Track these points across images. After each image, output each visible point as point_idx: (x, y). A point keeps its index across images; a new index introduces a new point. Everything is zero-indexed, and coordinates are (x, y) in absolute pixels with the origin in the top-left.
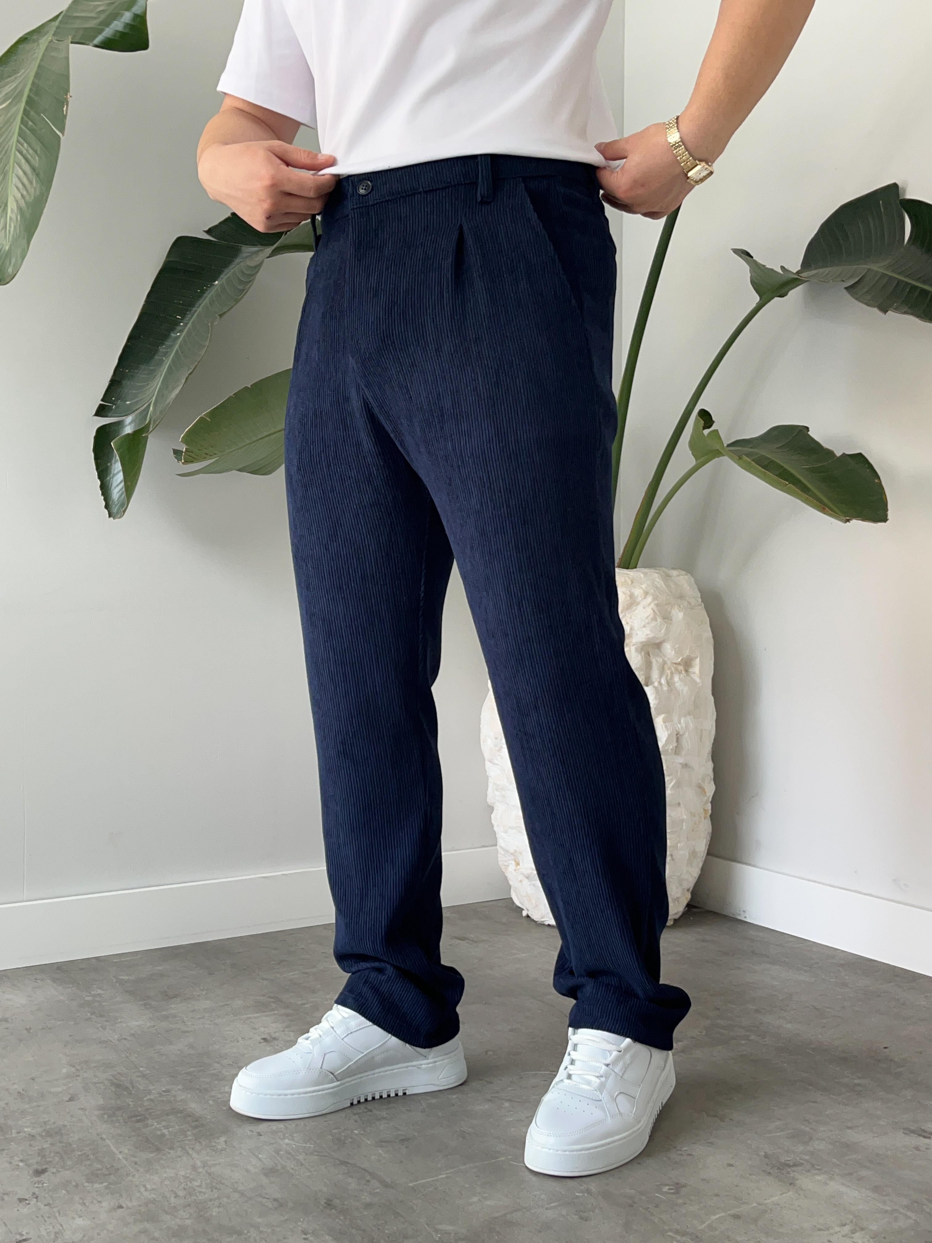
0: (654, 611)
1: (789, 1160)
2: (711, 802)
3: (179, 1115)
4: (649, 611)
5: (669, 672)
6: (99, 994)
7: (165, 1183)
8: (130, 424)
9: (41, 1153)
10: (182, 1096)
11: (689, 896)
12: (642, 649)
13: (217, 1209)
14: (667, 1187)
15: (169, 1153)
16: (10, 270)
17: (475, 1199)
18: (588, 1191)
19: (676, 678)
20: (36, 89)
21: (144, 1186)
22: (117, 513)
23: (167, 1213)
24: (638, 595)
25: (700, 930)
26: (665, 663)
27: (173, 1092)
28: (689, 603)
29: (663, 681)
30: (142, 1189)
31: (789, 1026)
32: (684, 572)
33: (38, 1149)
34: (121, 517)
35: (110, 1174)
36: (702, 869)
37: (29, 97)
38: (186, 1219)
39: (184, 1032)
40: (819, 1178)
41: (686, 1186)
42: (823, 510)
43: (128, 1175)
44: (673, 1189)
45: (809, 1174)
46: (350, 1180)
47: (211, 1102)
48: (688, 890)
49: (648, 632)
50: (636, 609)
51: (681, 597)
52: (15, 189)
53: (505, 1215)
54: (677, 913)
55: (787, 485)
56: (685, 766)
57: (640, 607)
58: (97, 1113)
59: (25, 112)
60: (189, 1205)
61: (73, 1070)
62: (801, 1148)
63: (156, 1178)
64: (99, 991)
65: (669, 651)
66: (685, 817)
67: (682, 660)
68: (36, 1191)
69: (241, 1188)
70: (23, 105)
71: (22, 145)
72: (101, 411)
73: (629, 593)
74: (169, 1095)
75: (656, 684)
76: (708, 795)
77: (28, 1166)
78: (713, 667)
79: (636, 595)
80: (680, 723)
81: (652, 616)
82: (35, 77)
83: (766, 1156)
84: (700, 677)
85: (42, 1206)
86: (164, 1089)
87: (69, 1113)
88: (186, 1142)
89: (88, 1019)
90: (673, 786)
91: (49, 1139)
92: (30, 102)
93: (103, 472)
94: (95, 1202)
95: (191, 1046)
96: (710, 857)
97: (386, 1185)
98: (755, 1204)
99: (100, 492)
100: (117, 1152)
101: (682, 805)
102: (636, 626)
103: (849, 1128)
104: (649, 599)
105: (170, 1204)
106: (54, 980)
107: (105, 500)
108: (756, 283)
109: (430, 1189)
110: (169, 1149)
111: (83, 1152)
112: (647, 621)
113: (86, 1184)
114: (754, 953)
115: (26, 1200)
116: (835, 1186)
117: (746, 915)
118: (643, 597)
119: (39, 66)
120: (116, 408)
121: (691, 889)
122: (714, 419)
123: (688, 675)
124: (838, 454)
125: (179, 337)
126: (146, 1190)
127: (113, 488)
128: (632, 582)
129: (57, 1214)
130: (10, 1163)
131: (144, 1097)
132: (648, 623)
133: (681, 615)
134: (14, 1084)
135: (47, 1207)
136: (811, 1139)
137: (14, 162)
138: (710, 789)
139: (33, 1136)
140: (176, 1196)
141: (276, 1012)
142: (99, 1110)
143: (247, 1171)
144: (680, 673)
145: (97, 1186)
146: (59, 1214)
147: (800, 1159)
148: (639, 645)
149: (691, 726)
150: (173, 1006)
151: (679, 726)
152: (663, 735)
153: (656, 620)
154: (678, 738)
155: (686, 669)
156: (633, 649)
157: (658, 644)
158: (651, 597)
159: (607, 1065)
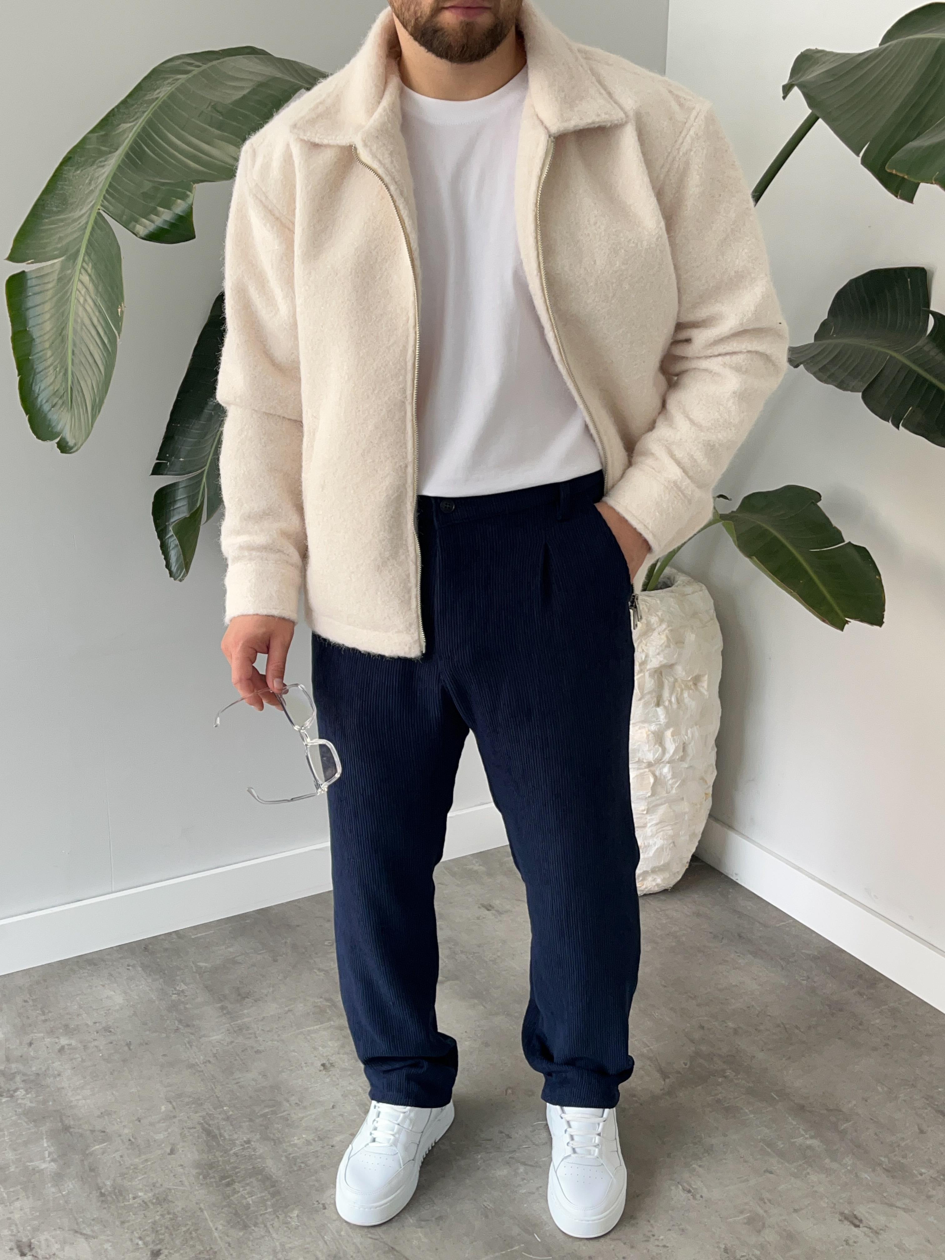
0: (668, 639)
2: (712, 786)
3: (260, 1177)
4: (664, 638)
5: (679, 689)
6: (183, 991)
9: (155, 1227)
10: (260, 1150)
12: (655, 673)
15: (255, 1231)
19: (686, 695)
22: (177, 576)
24: (654, 623)
26: (676, 680)
27: (253, 1143)
28: (702, 620)
29: (673, 699)
32: (698, 585)
33: (151, 1222)
34: (184, 579)
39: (257, 1052)
47: (284, 1159)
49: (662, 659)
50: (652, 635)
54: (676, 881)
56: (690, 767)
57: (655, 634)
58: (194, 1172)
61: (170, 1107)
65: (681, 672)
67: (691, 678)
72: (157, 470)
74: (249, 1147)
75: (667, 703)
76: (709, 782)
77: (146, 1244)
79: (652, 623)
80: (687, 734)
81: (665, 643)
84: (707, 691)
86: (245, 1139)
87: (171, 1172)
88: (267, 1216)
90: (678, 786)
91: (159, 1208)
95: (264, 1075)
99: (161, 552)
100: (214, 1229)
101: (685, 799)
102: (651, 651)
103: (796, 1211)
104: (664, 626)
106: (144, 967)
107: (165, 559)
110: (255, 1226)
111: (187, 1227)
112: (661, 649)
118: (658, 624)
120: (171, 465)
123: (697, 690)
128: (649, 610)
130: (132, 1241)
131: (230, 1150)
132: (662, 651)
133: (693, 637)
136: (764, 1226)
138: (712, 776)
139: (146, 1204)
141: (332, 1023)
142: (196, 1168)
144: (690, 688)
148: (653, 670)
149: (697, 734)
150: (246, 1011)
151: (686, 737)
152: (671, 747)
153: (670, 647)
154: (684, 747)
155: (695, 684)
156: (647, 674)
157: (671, 666)
158: (666, 624)
159: (599, 1135)
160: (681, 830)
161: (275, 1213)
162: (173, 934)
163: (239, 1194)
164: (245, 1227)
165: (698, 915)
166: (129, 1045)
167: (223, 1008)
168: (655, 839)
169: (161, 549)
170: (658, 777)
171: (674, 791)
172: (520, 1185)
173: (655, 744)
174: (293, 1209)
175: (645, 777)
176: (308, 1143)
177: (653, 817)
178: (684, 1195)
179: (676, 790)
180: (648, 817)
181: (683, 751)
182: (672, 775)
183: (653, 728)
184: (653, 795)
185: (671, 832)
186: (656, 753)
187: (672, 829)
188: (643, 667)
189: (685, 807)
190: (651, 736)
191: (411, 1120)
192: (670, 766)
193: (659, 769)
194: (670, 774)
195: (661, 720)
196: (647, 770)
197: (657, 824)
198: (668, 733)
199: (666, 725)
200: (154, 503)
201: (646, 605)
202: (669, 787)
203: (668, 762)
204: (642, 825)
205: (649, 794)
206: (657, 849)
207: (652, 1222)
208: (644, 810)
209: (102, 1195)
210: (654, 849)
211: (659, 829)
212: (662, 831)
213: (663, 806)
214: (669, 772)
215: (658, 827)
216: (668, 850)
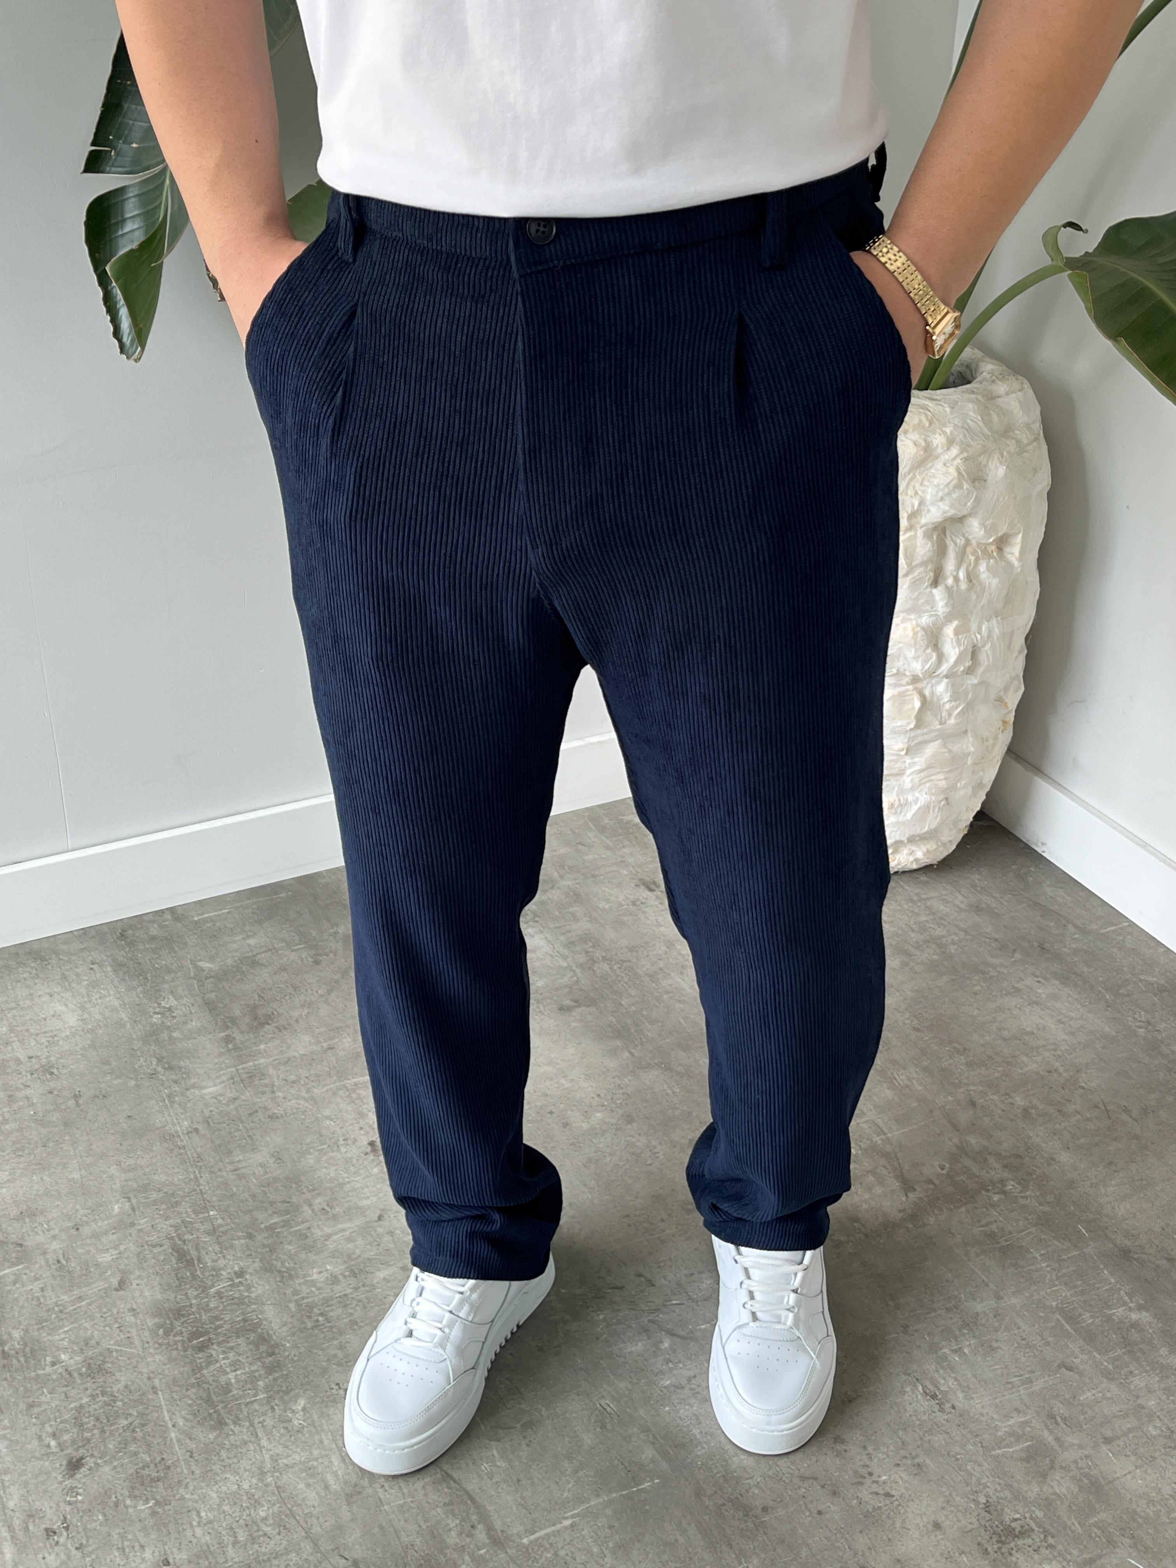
0: (959, 473)
3: (252, 1337)
4: (952, 472)
5: (972, 558)
7: (224, 1507)
9: (79, 1417)
10: (258, 1287)
12: (934, 531)
15: (234, 1433)
19: (983, 567)
21: (198, 1513)
22: (131, 353)
24: (937, 447)
26: (968, 542)
27: (247, 1276)
28: (1020, 440)
29: (962, 575)
30: (195, 1521)
33: (75, 1407)
34: (140, 352)
35: (159, 1479)
43: (180, 1483)
46: (451, 1521)
47: (293, 1307)
48: (966, 827)
49: (947, 508)
50: (931, 467)
51: (1007, 433)
56: (982, 683)
57: (939, 465)
58: (151, 1322)
63: (213, 1494)
65: (977, 530)
66: (972, 747)
67: (994, 539)
68: (68, 1511)
69: (315, 1528)
72: (93, 164)
73: (923, 444)
74: (242, 1283)
75: (950, 581)
76: (1009, 705)
77: (61, 1446)
79: (935, 445)
80: (980, 631)
81: (954, 480)
84: (1020, 560)
85: (73, 1551)
86: (236, 1268)
87: (116, 1320)
88: (256, 1407)
90: (959, 713)
91: (90, 1384)
94: (137, 1546)
95: (278, 1158)
97: (494, 1539)
100: (170, 1425)
101: (969, 733)
102: (930, 494)
103: (1107, 1441)
104: (955, 451)
106: (115, 967)
107: (112, 322)
109: (549, 1555)
110: (235, 1423)
111: (129, 1420)
112: (947, 490)
113: (129, 1502)
114: (1043, 948)
115: (55, 1532)
117: (1045, 849)
118: (945, 449)
120: (117, 154)
123: (1001, 558)
126: (199, 1524)
130: (40, 1437)
131: (211, 1287)
132: (949, 494)
133: (1001, 471)
134: (54, 1238)
135: (80, 1553)
136: (1052, 1465)
138: (1016, 698)
139: (70, 1374)
140: (235, 1542)
142: (154, 1316)
144: (990, 556)
145: (140, 1506)
147: (1032, 1519)
148: (931, 526)
149: (996, 632)
150: (262, 1047)
151: (979, 636)
152: (952, 652)
153: (961, 488)
154: (974, 653)
155: (1000, 549)
156: (920, 533)
157: (960, 520)
158: (958, 447)
159: (795, 1291)
160: (960, 780)
161: (268, 1403)
162: (167, 912)
163: (218, 1365)
164: (221, 1423)
165: (977, 909)
166: (76, 1097)
167: (228, 1040)
168: (917, 794)
169: (105, 304)
170: (928, 699)
171: (952, 721)
172: (661, 1372)
173: (927, 647)
174: (299, 1397)
175: (906, 698)
176: (334, 1280)
177: (916, 760)
178: (926, 1404)
179: (955, 719)
180: (908, 760)
181: (972, 659)
182: (951, 696)
183: (925, 620)
184: (918, 726)
185: (943, 784)
186: (928, 661)
187: (946, 779)
188: (914, 521)
189: (969, 745)
190: (921, 633)
191: (472, 1306)
192: (948, 682)
193: (929, 686)
194: (948, 694)
195: (940, 609)
196: (910, 687)
197: (921, 771)
198: (949, 631)
199: (944, 617)
200: (87, 224)
201: (926, 416)
202: (944, 714)
203: (947, 677)
204: (896, 771)
205: (912, 726)
206: (919, 808)
207: (870, 1449)
208: (903, 750)
210: (915, 808)
211: (923, 779)
212: (929, 781)
213: (932, 744)
214: (946, 692)
215: (923, 774)
216: (936, 810)
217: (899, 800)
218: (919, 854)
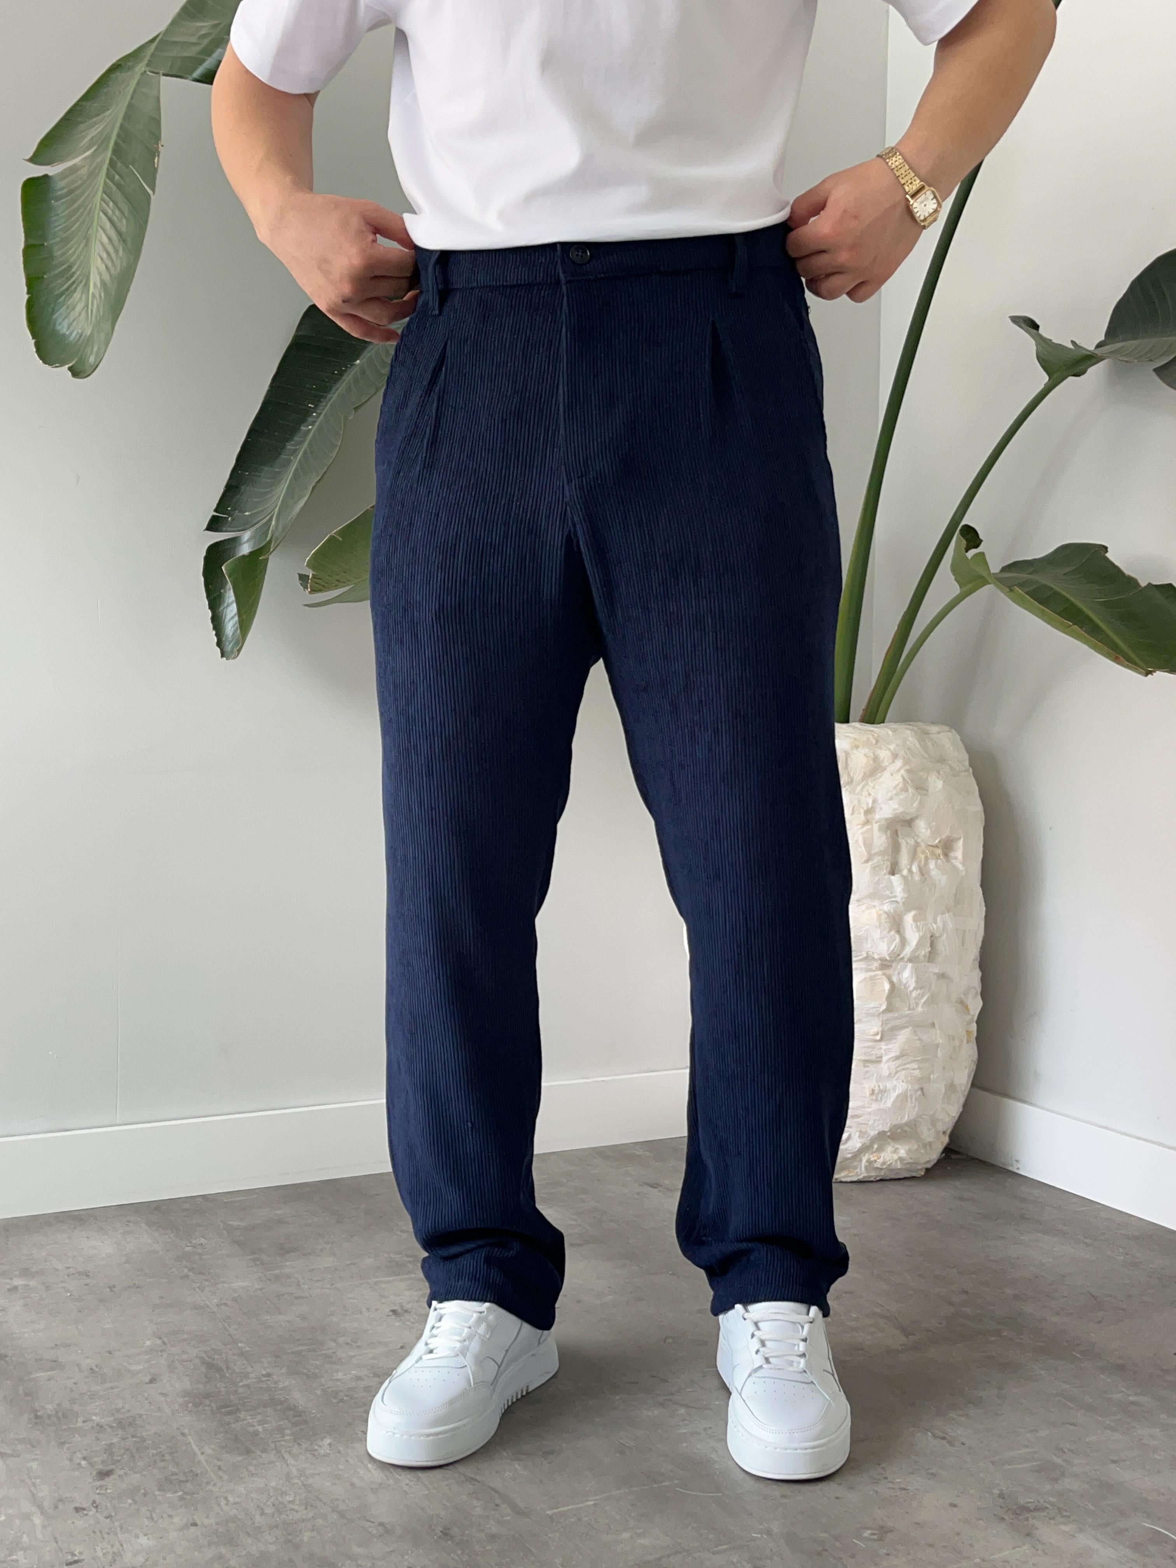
0: (904, 779)
1: (1030, 1502)
2: (977, 1022)
3: (279, 1407)
4: (898, 779)
5: (923, 857)
6: (201, 1244)
7: (252, 1495)
8: (248, 541)
9: (109, 1449)
10: (285, 1383)
11: (946, 1140)
12: (887, 827)
13: (309, 1534)
14: (869, 1532)
15: (261, 1457)
16: (92, 359)
17: (626, 1535)
18: (769, 1533)
19: (932, 865)
20: (125, 134)
21: (226, 1498)
22: (232, 652)
23: (249, 1535)
24: (884, 759)
25: (957, 1183)
26: (917, 844)
27: (274, 1377)
28: (951, 767)
29: (915, 868)
30: (223, 1503)
31: (1055, 1319)
32: (946, 728)
33: (106, 1444)
34: (235, 658)
35: (187, 1481)
36: (965, 1105)
37: (116, 144)
38: (271, 1544)
39: (297, 1298)
40: (1064, 1528)
41: (891, 1531)
42: (1116, 660)
43: (208, 1483)
44: (875, 1534)
45: (1052, 1522)
46: (475, 1503)
47: (318, 1392)
48: (944, 1133)
49: (896, 806)
50: (880, 777)
51: (942, 760)
52: (99, 260)
53: (660, 1559)
54: (928, 1162)
55: (1070, 626)
56: (942, 976)
57: (886, 774)
58: (181, 1400)
59: (112, 164)
60: (277, 1527)
61: (159, 1342)
62: (1048, 1487)
63: (241, 1489)
64: (203, 1241)
65: (923, 830)
66: (941, 1041)
67: (940, 842)
68: (97, 1498)
69: (342, 1507)
70: (109, 153)
71: (108, 205)
72: (214, 525)
73: (872, 755)
74: (269, 1380)
75: (905, 872)
76: (972, 1013)
77: (91, 1464)
78: (982, 849)
79: (882, 758)
80: (935, 922)
81: (901, 786)
82: (124, 118)
83: (1001, 1496)
84: (964, 864)
85: (102, 1519)
86: (264, 1372)
87: (146, 1399)
88: (283, 1443)
89: (186, 1277)
90: (925, 1003)
91: (120, 1432)
92: (117, 151)
93: (215, 601)
94: (165, 1516)
95: (304, 1318)
96: (975, 1090)
97: (518, 1512)
98: (977, 1560)
99: (211, 626)
100: (199, 1453)
101: (937, 1027)
102: (880, 798)
103: (1114, 1462)
104: (899, 763)
105: (254, 1523)
106: (150, 1224)
107: (216, 635)
108: (1043, 360)
109: (572, 1520)
110: (262, 1452)
111: (159, 1450)
112: (895, 792)
113: (157, 1493)
114: (1023, 1218)
115: (84, 1509)
116: (1084, 1540)
117: (1019, 1166)
118: (891, 761)
119: (130, 106)
120: (233, 520)
121: (949, 1132)
122: (981, 537)
123: (948, 861)
124: (1143, 584)
125: (310, 430)
126: (227, 1504)
127: (227, 620)
128: (877, 742)
129: (118, 1529)
130: (71, 1460)
131: (239, 1382)
132: (897, 794)
133: (940, 784)
134: (87, 1357)
135: (108, 1520)
136: (1063, 1474)
137: (98, 224)
138: (976, 1005)
139: (101, 1427)
140: (263, 1513)
141: (413, 1276)
142: (182, 1397)
143: (352, 1484)
144: (937, 857)
145: (169, 1495)
146: (121, 1529)
147: (1046, 1502)
148: (883, 822)
149: (950, 926)
150: (288, 1263)
151: (935, 926)
152: (913, 937)
153: (907, 791)
154: (933, 940)
155: (946, 855)
156: (876, 827)
157: (910, 820)
158: (901, 760)
159: (805, 1340)
160: (932, 1072)
161: (295, 1441)
162: (200, 1199)
163: (246, 1422)
164: (248, 1452)
166: (111, 1288)
167: (254, 1260)
168: (895, 1082)
169: (213, 622)
170: (896, 985)
171: (920, 1009)
173: (890, 930)
174: (325, 1437)
175: (877, 981)
176: (359, 1378)
177: (890, 1046)
178: (935, 1442)
179: (922, 1007)
180: (883, 1046)
181: (931, 946)
182: (916, 982)
183: (887, 907)
184: (889, 1010)
185: (917, 1073)
186: (893, 942)
187: (919, 1068)
188: (869, 817)
189: (937, 1037)
190: (884, 916)
192: (912, 967)
193: (896, 970)
194: (914, 981)
195: (898, 896)
196: (880, 972)
197: (897, 1058)
198: (909, 918)
199: (905, 904)
200: (206, 558)
201: (873, 736)
202: (912, 1002)
203: (910, 961)
204: (874, 1058)
205: (884, 1007)
206: (898, 1096)
208: (877, 1034)
209: (37, 1417)
210: (894, 1095)
211: (899, 1066)
212: (903, 1069)
213: (904, 1031)
214: (912, 978)
215: (898, 1062)
216: (914, 1099)
217: (879, 1086)
218: (902, 1153)
